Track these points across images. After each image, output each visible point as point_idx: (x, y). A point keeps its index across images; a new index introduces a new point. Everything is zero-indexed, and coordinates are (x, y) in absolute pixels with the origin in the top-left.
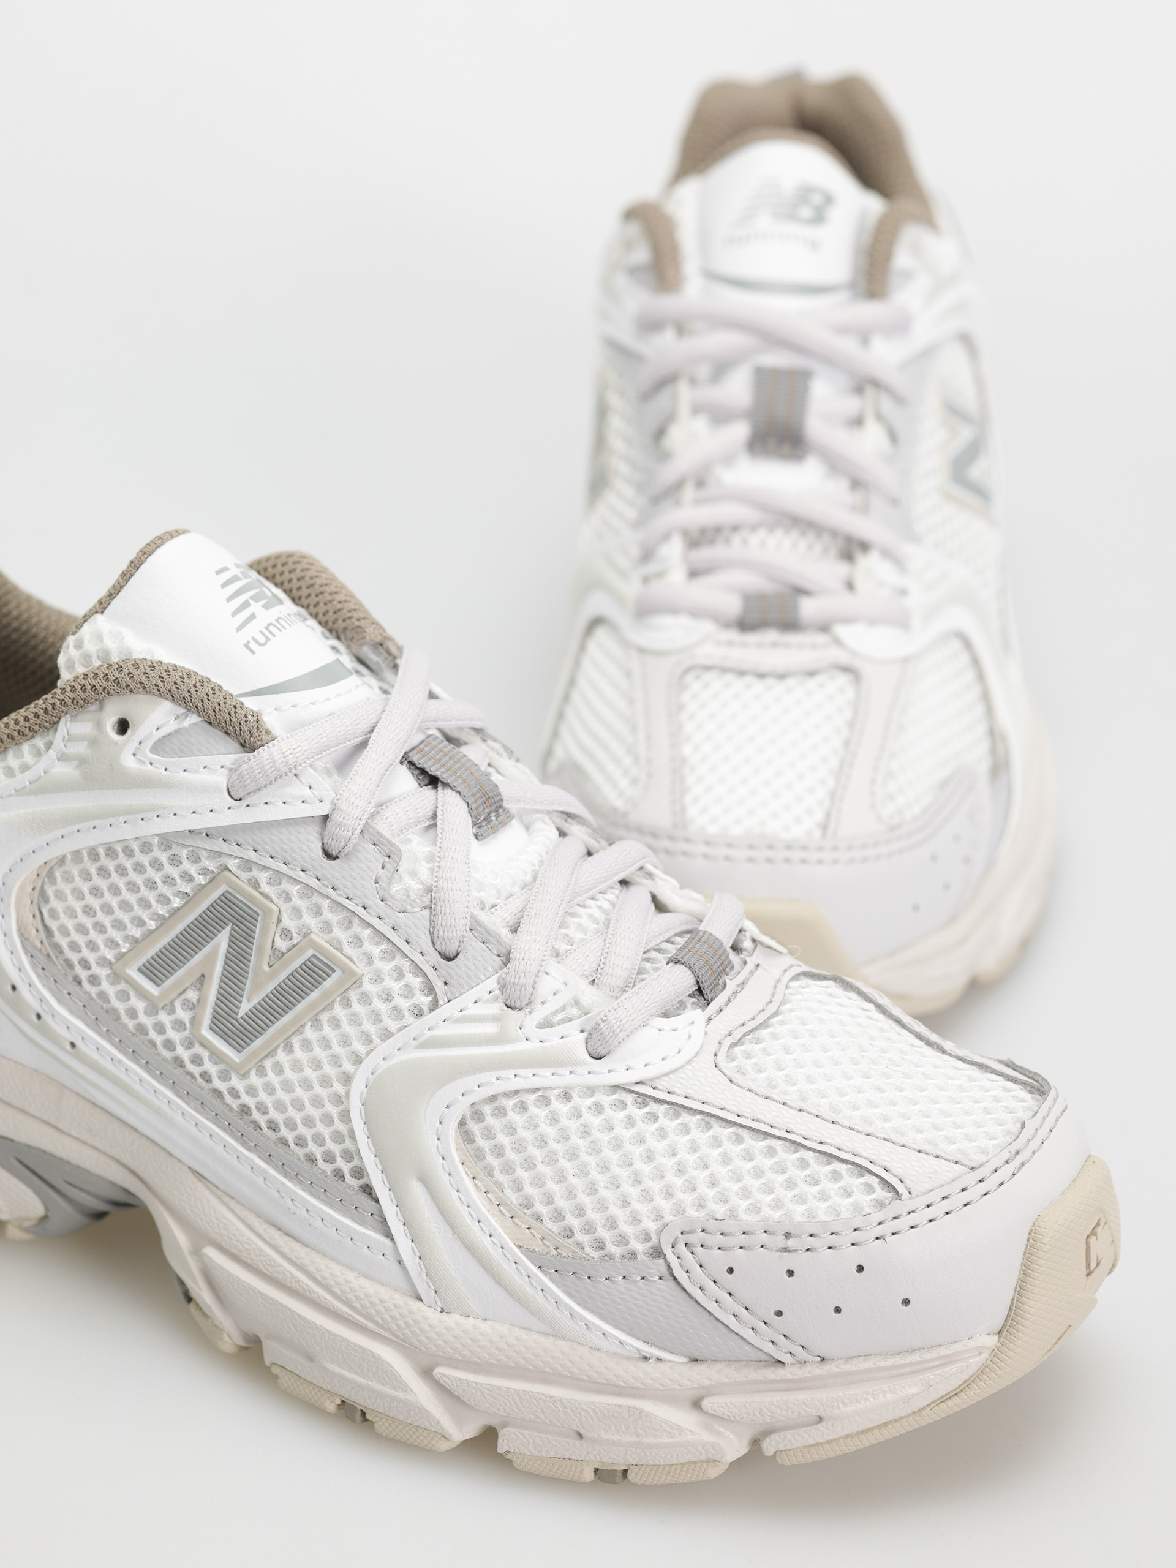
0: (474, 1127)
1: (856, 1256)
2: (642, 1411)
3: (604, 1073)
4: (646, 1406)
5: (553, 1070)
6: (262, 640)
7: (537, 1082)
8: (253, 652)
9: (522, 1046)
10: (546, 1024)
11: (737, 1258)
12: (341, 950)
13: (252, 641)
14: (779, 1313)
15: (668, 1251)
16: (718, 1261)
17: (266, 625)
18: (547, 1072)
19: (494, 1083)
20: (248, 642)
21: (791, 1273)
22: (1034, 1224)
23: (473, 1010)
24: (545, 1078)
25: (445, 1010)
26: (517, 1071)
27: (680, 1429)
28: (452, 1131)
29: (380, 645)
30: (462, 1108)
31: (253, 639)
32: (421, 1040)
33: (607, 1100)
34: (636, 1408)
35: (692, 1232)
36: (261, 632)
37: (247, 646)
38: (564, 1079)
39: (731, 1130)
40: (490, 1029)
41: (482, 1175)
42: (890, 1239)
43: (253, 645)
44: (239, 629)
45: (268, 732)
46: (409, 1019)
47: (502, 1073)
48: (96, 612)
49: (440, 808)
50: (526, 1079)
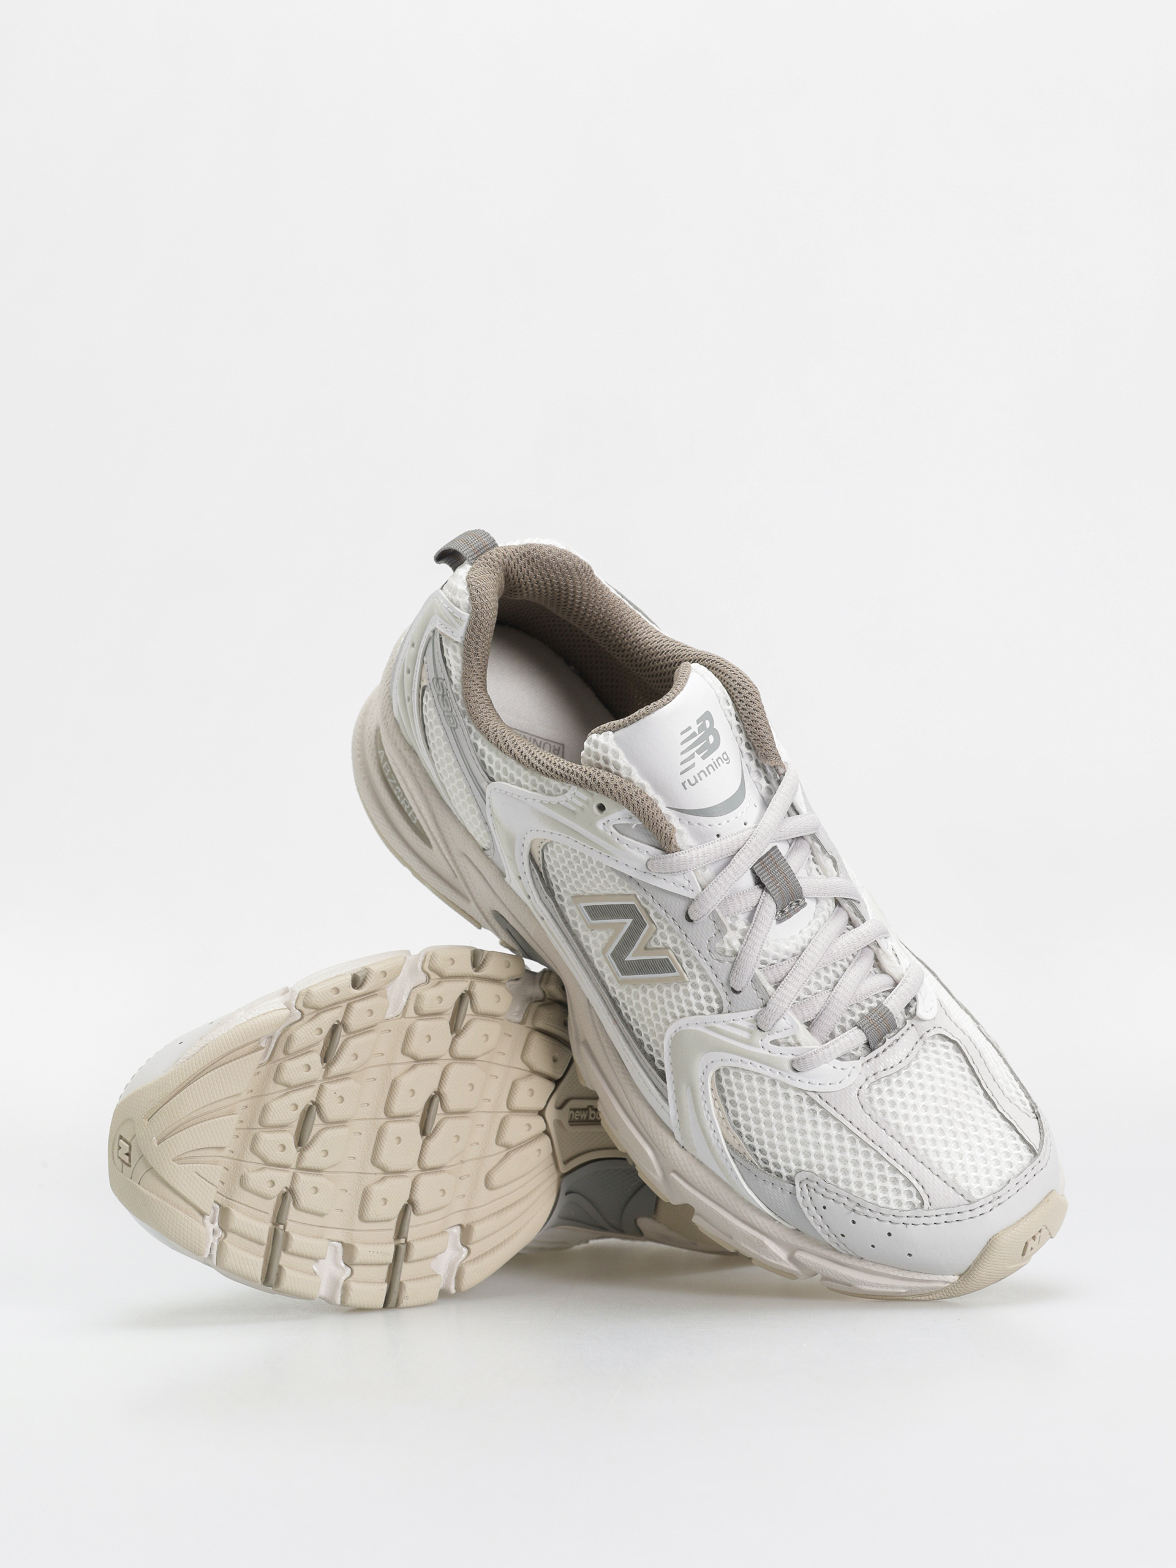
0: (723, 1077)
1: (889, 1227)
2: (764, 1244)
3: (796, 1080)
4: (767, 1242)
5: (771, 1068)
6: (693, 782)
7: (760, 1071)
8: (686, 789)
9: (761, 1051)
10: (775, 1042)
11: (830, 1203)
12: (681, 965)
13: (687, 781)
14: (843, 1236)
15: (797, 1183)
16: (820, 1200)
17: (699, 772)
18: (768, 1068)
19: (737, 1061)
20: (685, 782)
21: (854, 1222)
22: (993, 1237)
23: (740, 1023)
24: (767, 1071)
25: (725, 1016)
26: (753, 1062)
27: (781, 1260)
28: (711, 1074)
29: (775, 768)
30: (719, 1065)
31: (688, 780)
32: (709, 1025)
33: (792, 1093)
34: (761, 1241)
35: (812, 1181)
36: (694, 776)
37: (683, 784)
38: (776, 1075)
39: (852, 1135)
40: (745, 1035)
41: (719, 1099)
42: (910, 1226)
43: (687, 784)
44: (681, 773)
45: (675, 846)
46: (706, 1012)
47: (744, 1059)
48: (611, 730)
49: (760, 904)
50: (756, 1067)
